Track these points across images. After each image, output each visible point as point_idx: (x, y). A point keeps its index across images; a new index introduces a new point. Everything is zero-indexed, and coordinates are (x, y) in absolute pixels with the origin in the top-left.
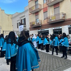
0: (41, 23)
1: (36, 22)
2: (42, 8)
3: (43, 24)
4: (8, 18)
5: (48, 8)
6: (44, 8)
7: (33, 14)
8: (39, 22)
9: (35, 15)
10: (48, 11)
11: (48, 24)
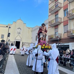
0: (61, 36)
1: (55, 35)
2: (63, 21)
3: (62, 37)
4: (29, 31)
5: (69, 21)
6: (65, 21)
7: (53, 27)
8: (58, 35)
9: (54, 28)
10: (69, 24)
11: (69, 38)
